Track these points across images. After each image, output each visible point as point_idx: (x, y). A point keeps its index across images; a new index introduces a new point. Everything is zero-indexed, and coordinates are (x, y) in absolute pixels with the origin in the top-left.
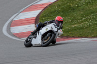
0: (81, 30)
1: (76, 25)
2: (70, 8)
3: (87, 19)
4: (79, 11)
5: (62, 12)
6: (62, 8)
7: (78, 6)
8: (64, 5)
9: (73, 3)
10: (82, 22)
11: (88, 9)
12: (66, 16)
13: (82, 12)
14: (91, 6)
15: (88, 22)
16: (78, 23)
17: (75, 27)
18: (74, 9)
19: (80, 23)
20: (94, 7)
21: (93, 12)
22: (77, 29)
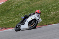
0: (14, 23)
1: (10, 21)
2: (6, 10)
3: (17, 16)
4: (12, 12)
5: (2, 13)
6: (1, 11)
7: (11, 9)
8: (2, 8)
9: (8, 7)
10: (14, 18)
11: (17, 10)
12: (4, 15)
13: (13, 13)
14: (19, 8)
15: (17, 18)
16: (12, 19)
17: (10, 22)
18: (9, 11)
19: (13, 19)
20: (21, 9)
21: (20, 12)
22: (11, 23)
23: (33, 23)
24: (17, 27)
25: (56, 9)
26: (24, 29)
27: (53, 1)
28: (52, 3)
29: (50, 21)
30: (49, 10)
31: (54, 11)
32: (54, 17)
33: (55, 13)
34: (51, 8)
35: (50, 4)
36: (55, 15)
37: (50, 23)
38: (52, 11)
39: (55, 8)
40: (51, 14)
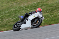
23: (37, 22)
24: (16, 26)
25: (9, 16)
26: (25, 28)
27: (6, 8)
28: (5, 10)
29: (2, 28)
30: (2, 17)
31: (7, 18)
32: (7, 24)
33: (7, 20)
34: (4, 15)
35: (3, 11)
36: (7, 22)
37: (2, 30)
38: (5, 18)
39: (8, 14)
40: (3, 21)
